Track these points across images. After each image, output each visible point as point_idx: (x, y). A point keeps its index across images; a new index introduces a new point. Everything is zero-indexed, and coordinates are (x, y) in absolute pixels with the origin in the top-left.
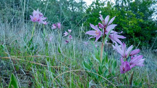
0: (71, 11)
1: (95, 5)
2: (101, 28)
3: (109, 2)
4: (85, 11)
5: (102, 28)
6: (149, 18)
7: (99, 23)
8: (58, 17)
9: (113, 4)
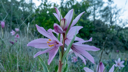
0: (22, 11)
1: (43, 6)
2: (58, 34)
3: (55, 4)
4: (34, 11)
5: (60, 34)
6: (88, 18)
7: (55, 25)
8: (2, 15)
9: (59, 6)
